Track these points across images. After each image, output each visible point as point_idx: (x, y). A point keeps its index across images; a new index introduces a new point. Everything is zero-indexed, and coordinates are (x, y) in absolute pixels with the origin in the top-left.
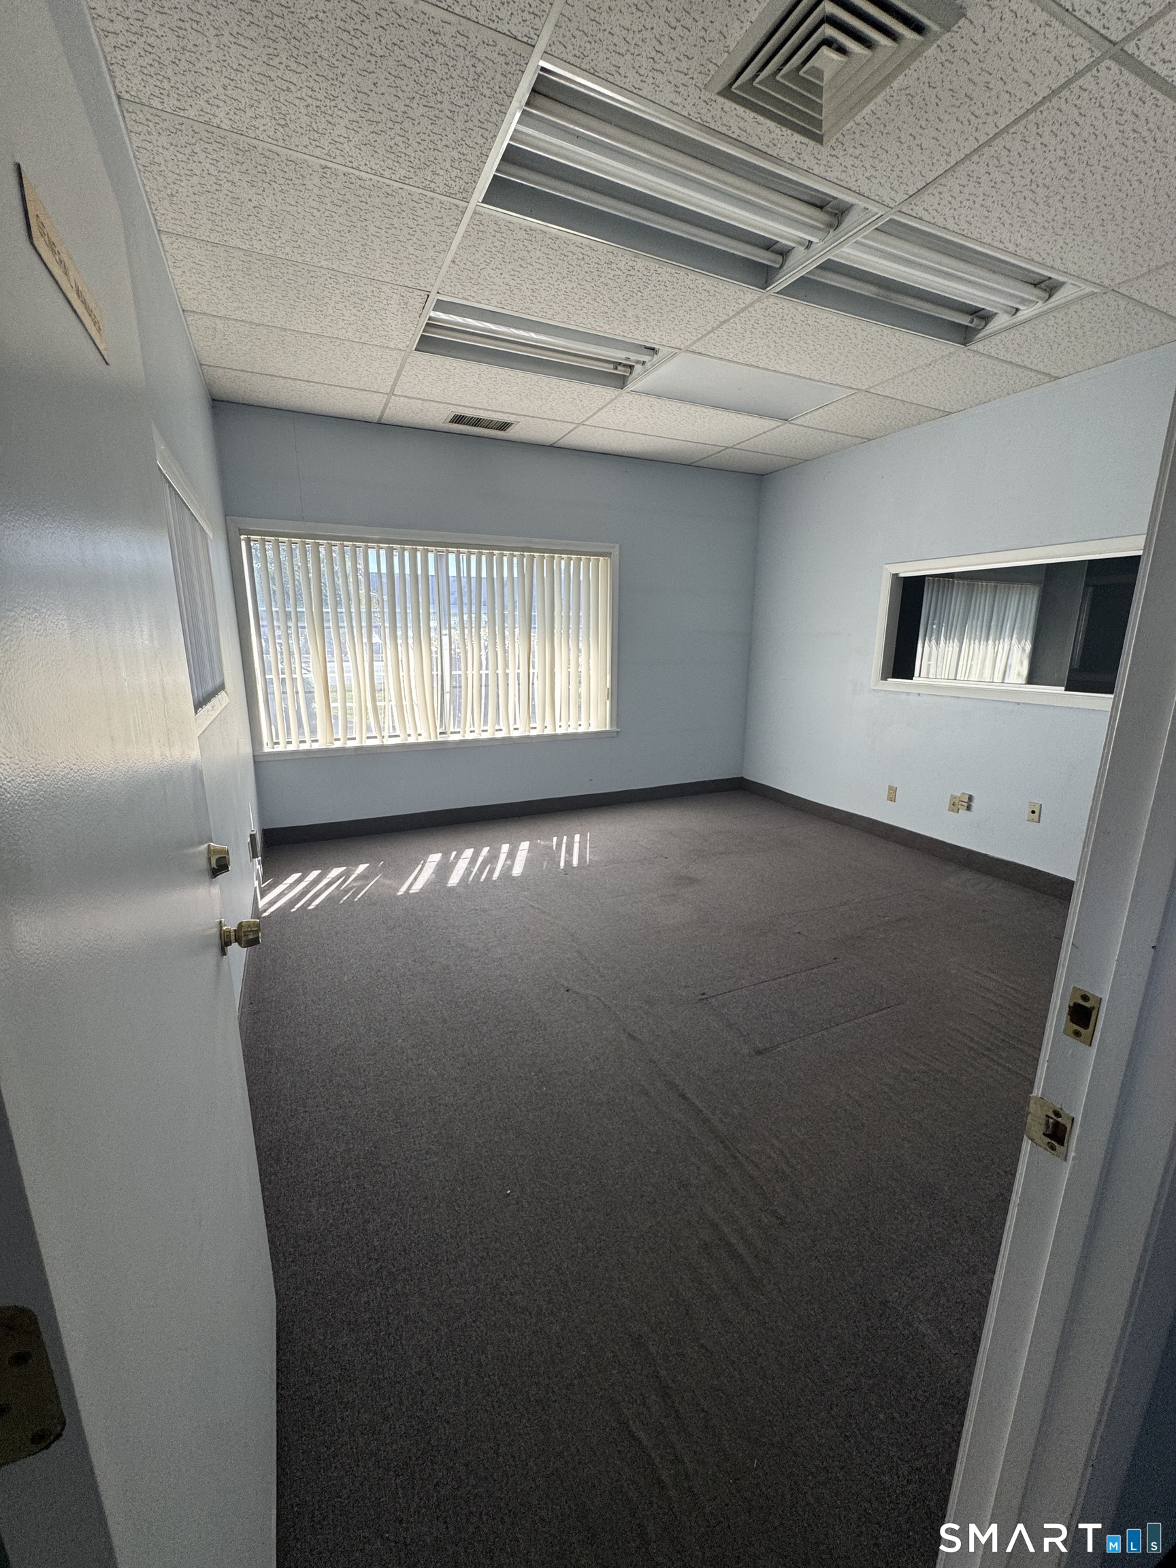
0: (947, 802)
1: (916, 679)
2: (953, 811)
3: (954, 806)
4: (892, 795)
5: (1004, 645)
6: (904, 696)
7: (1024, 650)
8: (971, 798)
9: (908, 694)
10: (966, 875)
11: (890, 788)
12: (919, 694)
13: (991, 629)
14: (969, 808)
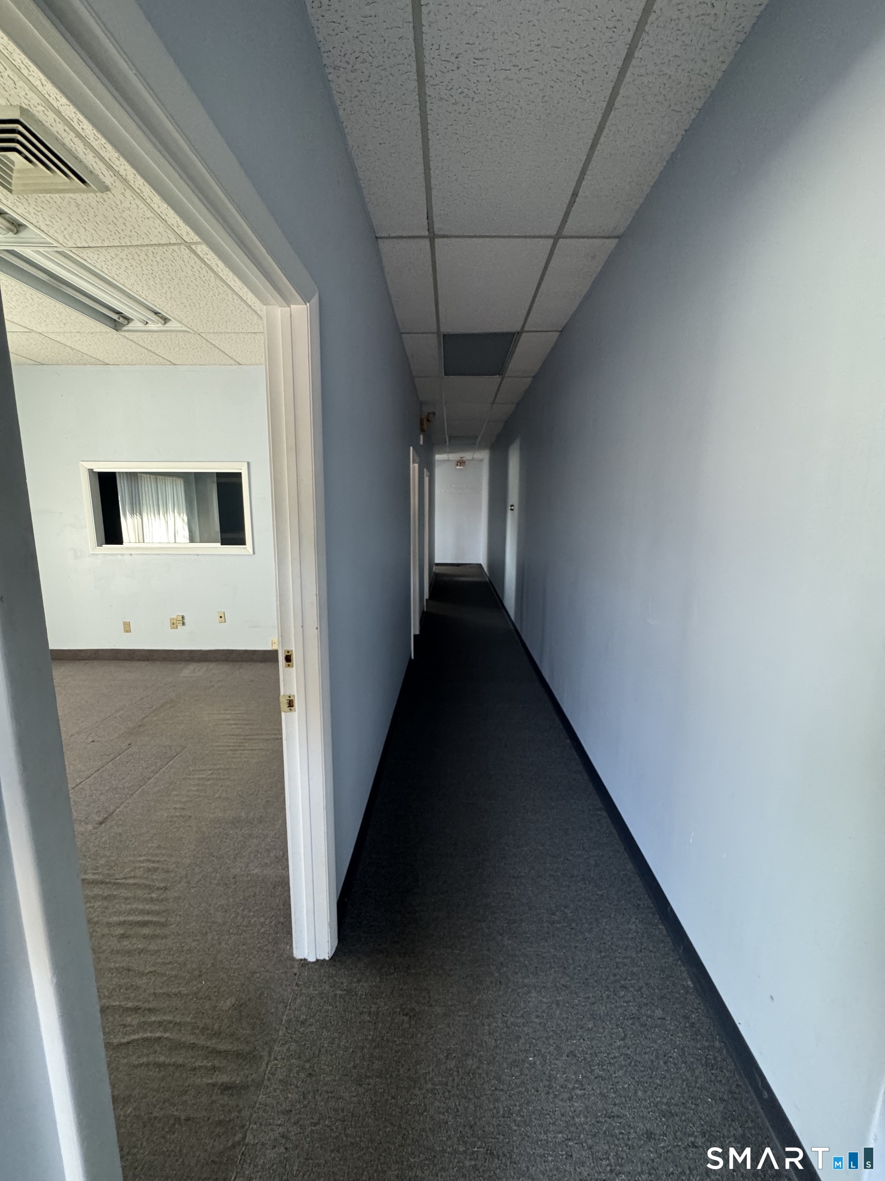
0: (168, 623)
1: (125, 544)
2: (174, 628)
3: (174, 625)
4: (127, 628)
5: (171, 516)
6: (119, 557)
7: (183, 520)
8: (183, 617)
9: (122, 555)
10: (192, 667)
11: (125, 623)
12: (131, 555)
13: (159, 506)
14: (183, 624)
